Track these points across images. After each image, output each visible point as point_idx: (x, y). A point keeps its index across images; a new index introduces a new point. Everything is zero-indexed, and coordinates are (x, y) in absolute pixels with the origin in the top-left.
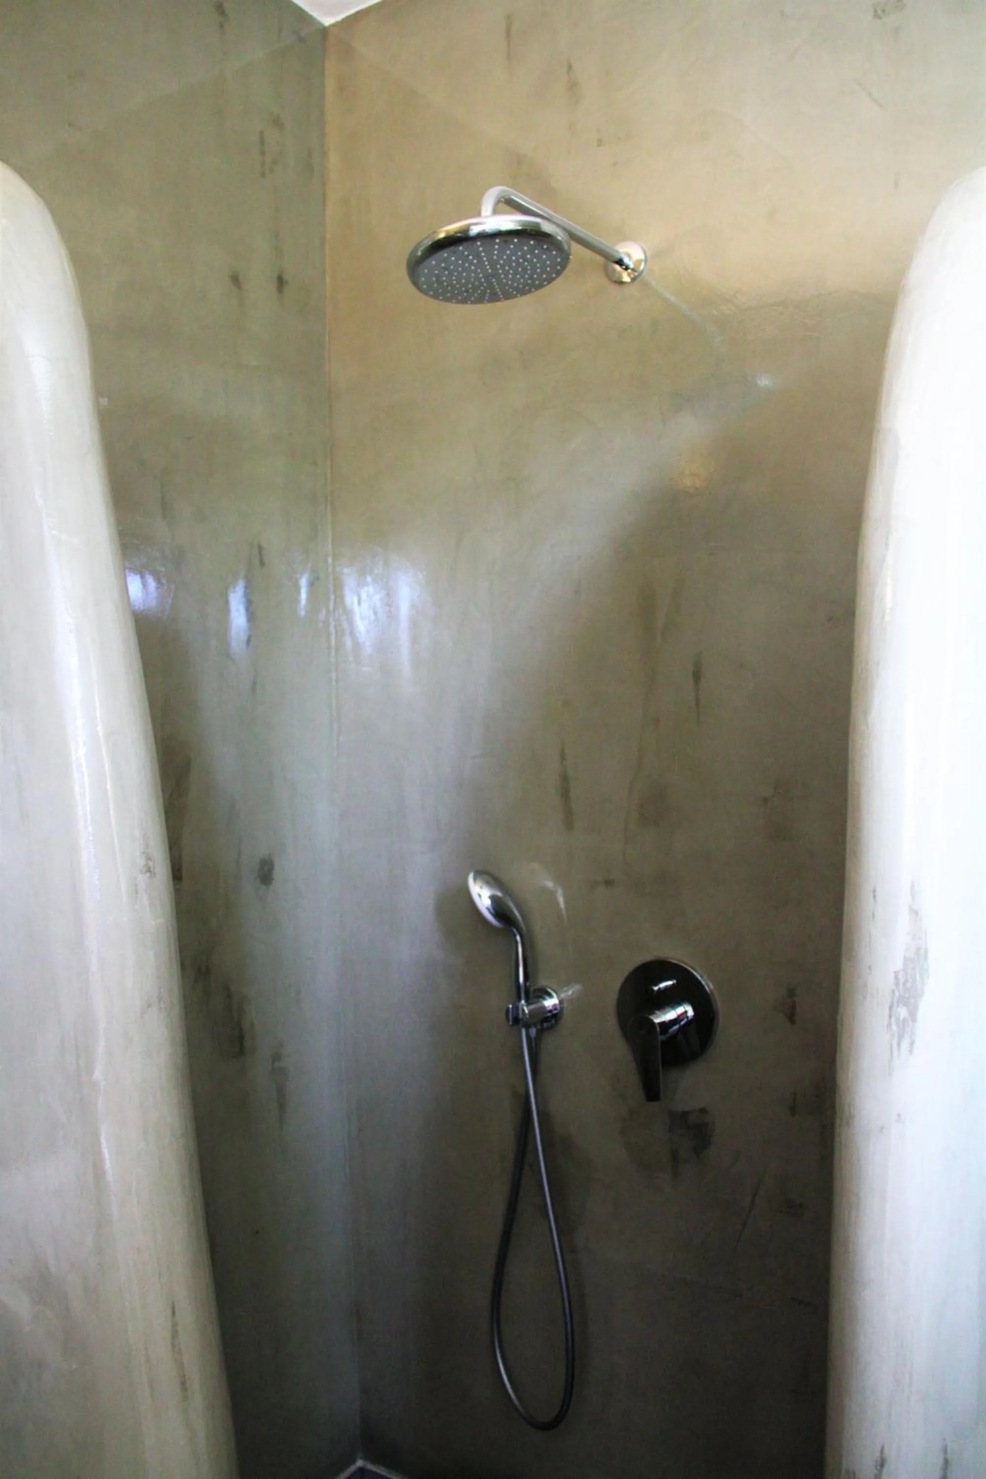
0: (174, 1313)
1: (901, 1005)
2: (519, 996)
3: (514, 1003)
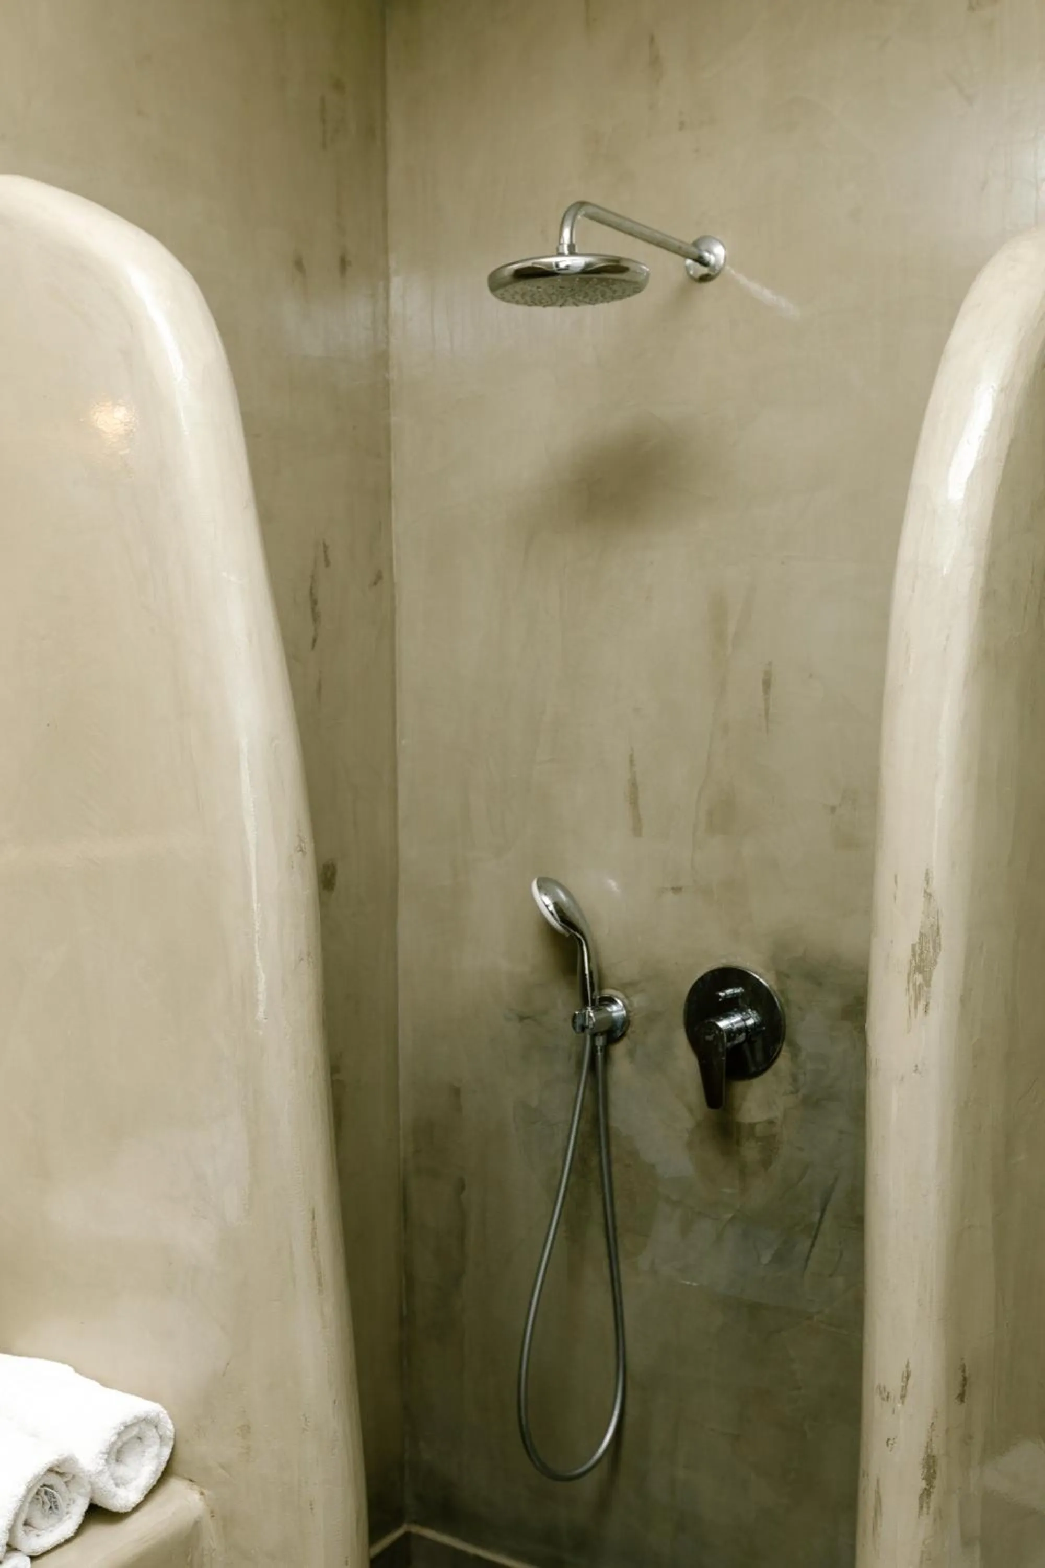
0: (314, 1218)
1: (917, 973)
2: (585, 1004)
3: (581, 1010)
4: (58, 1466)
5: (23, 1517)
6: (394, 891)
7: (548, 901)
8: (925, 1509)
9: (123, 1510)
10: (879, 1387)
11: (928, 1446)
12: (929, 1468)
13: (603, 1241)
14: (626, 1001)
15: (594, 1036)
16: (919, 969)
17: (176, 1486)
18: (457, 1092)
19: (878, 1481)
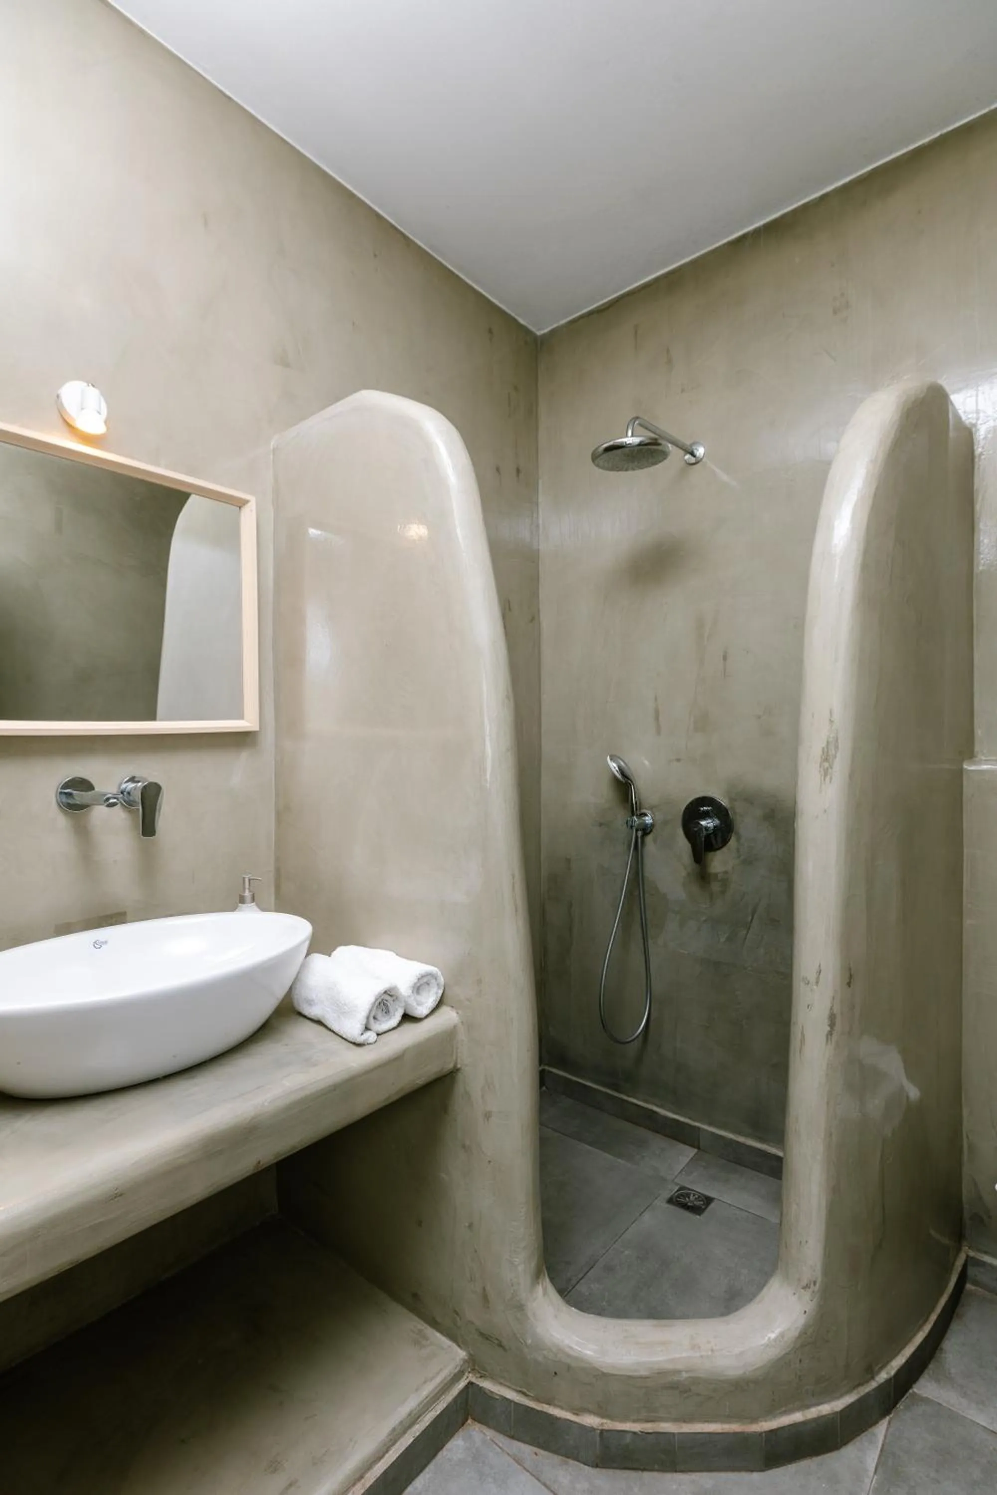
0: (513, 878)
1: (825, 763)
2: (633, 815)
3: (631, 817)
4: (389, 991)
5: (372, 1015)
6: (540, 765)
7: (615, 765)
8: (829, 1042)
9: (419, 1017)
10: (803, 978)
11: (831, 1009)
12: (831, 1021)
13: (640, 930)
14: (653, 816)
15: (637, 830)
16: (826, 760)
17: (445, 1010)
18: (568, 861)
19: (803, 1027)
